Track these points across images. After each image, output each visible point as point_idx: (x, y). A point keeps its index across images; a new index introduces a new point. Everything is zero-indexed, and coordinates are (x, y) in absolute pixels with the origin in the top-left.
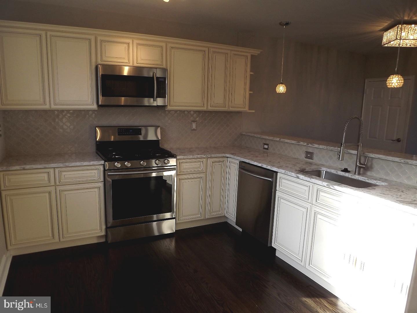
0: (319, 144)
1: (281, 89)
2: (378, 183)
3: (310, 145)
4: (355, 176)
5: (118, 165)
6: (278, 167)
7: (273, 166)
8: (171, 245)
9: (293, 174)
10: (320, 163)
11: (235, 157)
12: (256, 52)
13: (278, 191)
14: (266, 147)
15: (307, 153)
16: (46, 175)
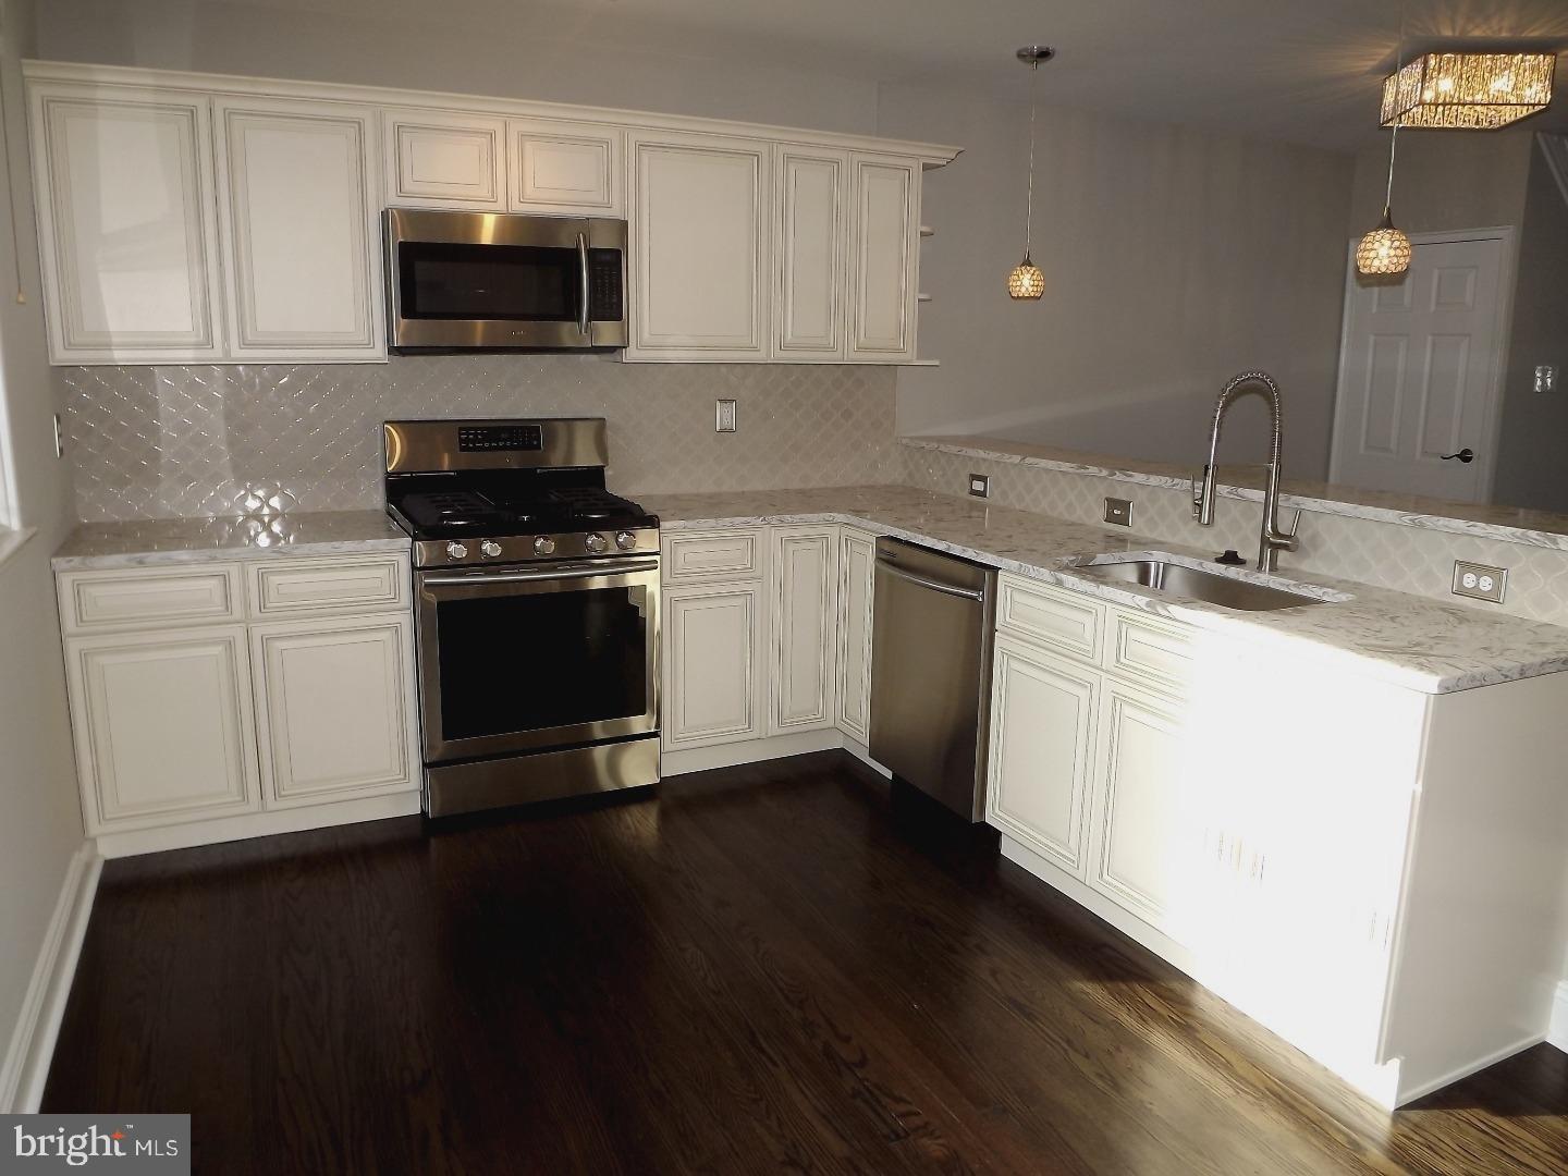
0: (1148, 473)
1: (1026, 282)
2: (1329, 595)
3: (1119, 476)
4: (1259, 575)
5: (457, 550)
6: (1000, 553)
7: (985, 548)
8: (643, 823)
9: (1045, 573)
10: (1154, 536)
11: (865, 523)
12: (939, 153)
13: (1002, 633)
14: (978, 485)
15: (1113, 503)
16: (214, 584)
